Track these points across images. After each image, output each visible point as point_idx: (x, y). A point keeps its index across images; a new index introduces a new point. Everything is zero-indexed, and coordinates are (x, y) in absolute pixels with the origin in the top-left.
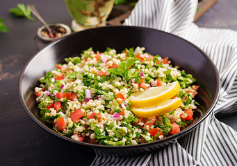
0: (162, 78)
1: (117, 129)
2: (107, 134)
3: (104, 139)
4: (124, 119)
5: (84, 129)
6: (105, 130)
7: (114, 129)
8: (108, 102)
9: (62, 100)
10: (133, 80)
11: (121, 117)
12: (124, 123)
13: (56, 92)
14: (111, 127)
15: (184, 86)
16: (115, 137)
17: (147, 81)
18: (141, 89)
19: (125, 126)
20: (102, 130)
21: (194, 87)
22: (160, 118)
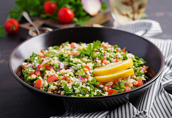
0: (120, 58)
1: (82, 88)
2: (74, 91)
3: (72, 94)
4: (88, 82)
5: (57, 88)
6: (73, 88)
7: (79, 87)
8: (77, 71)
9: (41, 69)
10: (97, 58)
11: (86, 80)
12: (88, 84)
13: (37, 65)
14: (77, 86)
15: (137, 65)
16: (80, 93)
17: (108, 59)
18: (103, 64)
19: (89, 86)
20: (70, 88)
21: (144, 66)
22: (117, 83)
